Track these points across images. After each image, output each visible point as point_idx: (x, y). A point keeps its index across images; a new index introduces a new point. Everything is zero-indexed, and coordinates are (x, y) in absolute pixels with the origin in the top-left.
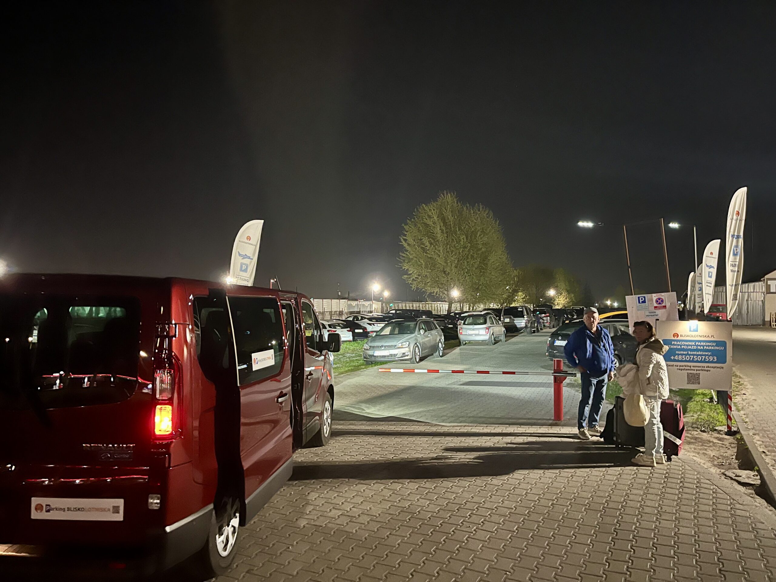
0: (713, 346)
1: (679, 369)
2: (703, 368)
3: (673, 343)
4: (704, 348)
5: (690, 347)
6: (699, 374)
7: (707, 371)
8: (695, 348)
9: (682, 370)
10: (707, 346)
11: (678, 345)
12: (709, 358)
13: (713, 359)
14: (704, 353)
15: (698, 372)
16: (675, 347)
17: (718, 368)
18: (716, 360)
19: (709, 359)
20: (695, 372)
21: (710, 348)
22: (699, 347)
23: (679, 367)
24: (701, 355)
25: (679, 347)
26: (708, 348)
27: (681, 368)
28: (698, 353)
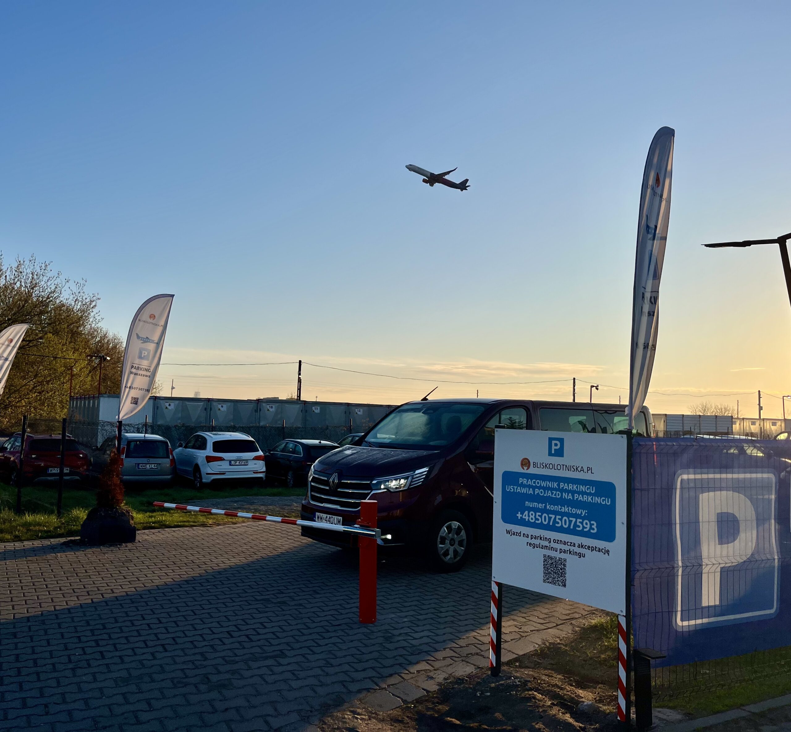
0: (590, 494)
1: (530, 544)
2: (572, 548)
3: (521, 480)
4: (573, 497)
5: (549, 494)
6: (565, 560)
7: (580, 555)
8: (558, 494)
9: (534, 546)
10: (579, 493)
11: (529, 486)
12: (582, 523)
13: (591, 528)
14: (574, 511)
15: (563, 556)
16: (524, 490)
17: (599, 550)
18: (595, 531)
19: (584, 527)
20: (557, 555)
21: (585, 498)
22: (565, 495)
23: (529, 540)
24: (569, 515)
25: (531, 491)
26: (581, 498)
27: (533, 541)
28: (563, 510)
